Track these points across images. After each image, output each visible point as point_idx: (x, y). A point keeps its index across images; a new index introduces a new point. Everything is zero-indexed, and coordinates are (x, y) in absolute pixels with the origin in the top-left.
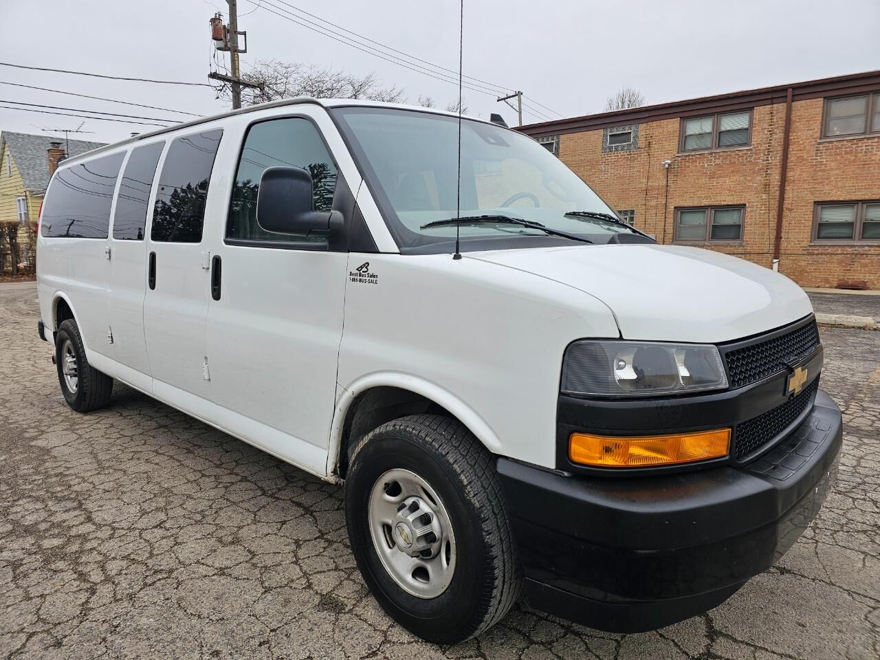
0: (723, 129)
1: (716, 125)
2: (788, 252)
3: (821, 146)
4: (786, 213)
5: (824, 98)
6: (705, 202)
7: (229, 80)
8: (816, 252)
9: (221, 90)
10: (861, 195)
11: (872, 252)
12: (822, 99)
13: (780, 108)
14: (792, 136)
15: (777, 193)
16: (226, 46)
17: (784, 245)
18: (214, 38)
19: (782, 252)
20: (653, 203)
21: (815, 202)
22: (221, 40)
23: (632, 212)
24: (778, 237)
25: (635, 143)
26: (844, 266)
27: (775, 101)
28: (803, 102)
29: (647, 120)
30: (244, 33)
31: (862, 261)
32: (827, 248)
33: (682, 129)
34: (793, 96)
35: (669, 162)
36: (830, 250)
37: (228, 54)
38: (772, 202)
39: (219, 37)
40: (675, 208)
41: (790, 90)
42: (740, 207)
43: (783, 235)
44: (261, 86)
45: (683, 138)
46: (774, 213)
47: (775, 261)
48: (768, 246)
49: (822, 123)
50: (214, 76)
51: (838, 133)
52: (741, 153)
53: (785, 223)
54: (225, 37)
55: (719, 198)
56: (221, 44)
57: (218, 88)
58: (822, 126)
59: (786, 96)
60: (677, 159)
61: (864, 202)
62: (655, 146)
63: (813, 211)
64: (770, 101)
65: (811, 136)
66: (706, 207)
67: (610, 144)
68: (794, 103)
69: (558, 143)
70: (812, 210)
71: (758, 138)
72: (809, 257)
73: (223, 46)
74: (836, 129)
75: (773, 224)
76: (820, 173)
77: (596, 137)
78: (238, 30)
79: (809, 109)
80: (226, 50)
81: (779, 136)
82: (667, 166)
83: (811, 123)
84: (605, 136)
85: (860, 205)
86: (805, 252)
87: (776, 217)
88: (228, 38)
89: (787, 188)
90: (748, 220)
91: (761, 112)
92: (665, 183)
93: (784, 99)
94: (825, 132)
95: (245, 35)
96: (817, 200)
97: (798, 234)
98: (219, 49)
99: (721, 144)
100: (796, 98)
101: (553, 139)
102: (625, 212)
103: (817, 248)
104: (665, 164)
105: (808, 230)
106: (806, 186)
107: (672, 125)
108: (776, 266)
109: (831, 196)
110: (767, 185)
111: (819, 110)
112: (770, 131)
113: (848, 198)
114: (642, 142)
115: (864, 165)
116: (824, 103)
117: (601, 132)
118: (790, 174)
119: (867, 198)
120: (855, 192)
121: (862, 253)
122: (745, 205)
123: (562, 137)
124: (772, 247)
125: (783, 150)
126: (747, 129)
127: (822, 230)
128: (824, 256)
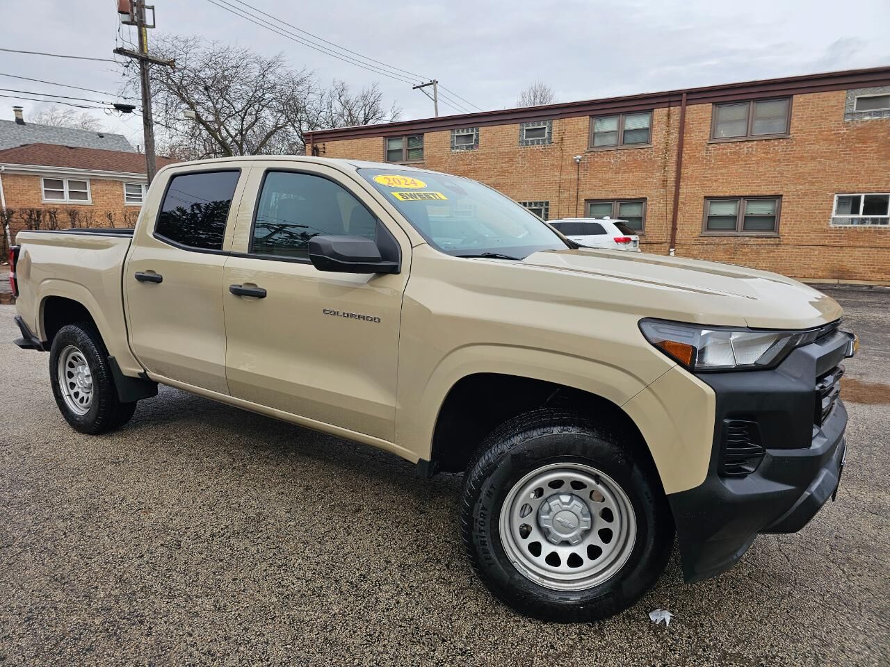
0: (627, 128)
1: (621, 124)
2: (683, 242)
3: (710, 147)
4: (680, 205)
5: (713, 103)
6: (611, 196)
7: (136, 57)
8: (706, 242)
9: (127, 66)
10: (743, 191)
11: (751, 242)
12: (711, 104)
13: (676, 110)
14: (686, 138)
15: (673, 189)
16: (133, 20)
17: (679, 235)
18: (119, 12)
19: (678, 242)
20: (566, 195)
21: (705, 197)
22: (128, 13)
23: (547, 203)
24: (674, 229)
25: (550, 138)
26: (728, 255)
27: (672, 104)
28: (695, 106)
29: (559, 117)
30: (153, 8)
31: (744, 250)
32: (715, 238)
33: (591, 127)
34: (687, 100)
35: (579, 157)
36: (717, 240)
37: (135, 29)
38: (669, 196)
39: (126, 11)
40: (585, 200)
41: (684, 95)
42: (641, 201)
43: (678, 226)
44: (171, 63)
45: (593, 135)
46: (670, 207)
47: (672, 250)
48: (665, 236)
49: (711, 125)
50: (120, 51)
51: (724, 136)
52: (642, 151)
53: (680, 216)
54: (132, 10)
55: (623, 192)
56: (126, 18)
57: (126, 64)
58: (711, 128)
59: (681, 100)
60: (587, 154)
61: (745, 197)
62: (567, 142)
63: (704, 206)
64: (667, 105)
65: (702, 137)
66: (613, 200)
67: (526, 137)
68: (687, 107)
69: (477, 135)
70: (702, 204)
71: (658, 137)
72: (700, 247)
73: (130, 20)
74: (722, 132)
75: (670, 217)
76: (709, 172)
77: (514, 131)
78: (146, 4)
79: (700, 113)
80: (132, 24)
81: (675, 135)
82: (578, 161)
83: (702, 125)
84: (521, 130)
85: (742, 199)
86: (697, 242)
87: (672, 210)
88: (135, 11)
89: (682, 184)
90: (649, 214)
91: (660, 113)
92: (576, 176)
93: (678, 103)
94: (714, 134)
95: (153, 9)
96: (707, 195)
97: (691, 226)
98: (124, 23)
99: (625, 142)
100: (689, 102)
101: (473, 131)
102: (541, 204)
103: (707, 239)
104: (576, 159)
105: (699, 222)
106: (697, 183)
107: (583, 122)
108: (672, 254)
109: (719, 192)
110: (665, 181)
111: (709, 115)
112: (668, 132)
113: (732, 194)
114: (555, 138)
115: (745, 164)
116: (713, 108)
117: (518, 126)
118: (683, 170)
119: (747, 194)
120: (738, 189)
121: (743, 243)
122: (646, 198)
123: (480, 129)
124: (669, 237)
125: (678, 150)
126: (648, 129)
127: (712, 222)
128: (712, 246)
